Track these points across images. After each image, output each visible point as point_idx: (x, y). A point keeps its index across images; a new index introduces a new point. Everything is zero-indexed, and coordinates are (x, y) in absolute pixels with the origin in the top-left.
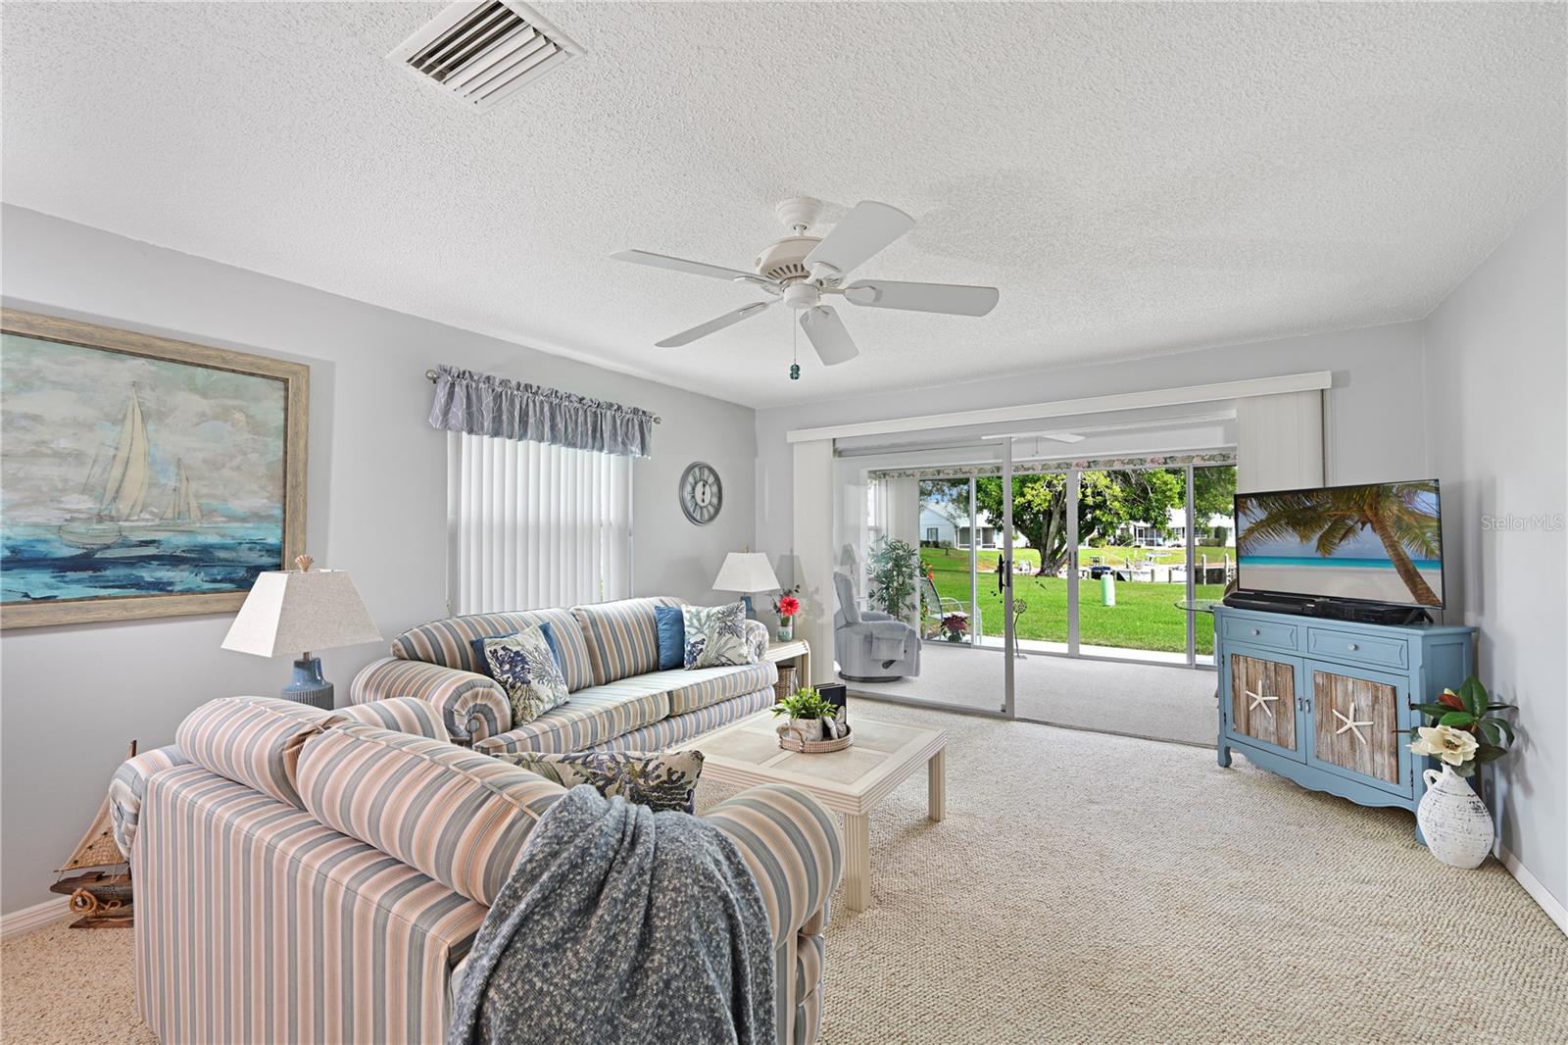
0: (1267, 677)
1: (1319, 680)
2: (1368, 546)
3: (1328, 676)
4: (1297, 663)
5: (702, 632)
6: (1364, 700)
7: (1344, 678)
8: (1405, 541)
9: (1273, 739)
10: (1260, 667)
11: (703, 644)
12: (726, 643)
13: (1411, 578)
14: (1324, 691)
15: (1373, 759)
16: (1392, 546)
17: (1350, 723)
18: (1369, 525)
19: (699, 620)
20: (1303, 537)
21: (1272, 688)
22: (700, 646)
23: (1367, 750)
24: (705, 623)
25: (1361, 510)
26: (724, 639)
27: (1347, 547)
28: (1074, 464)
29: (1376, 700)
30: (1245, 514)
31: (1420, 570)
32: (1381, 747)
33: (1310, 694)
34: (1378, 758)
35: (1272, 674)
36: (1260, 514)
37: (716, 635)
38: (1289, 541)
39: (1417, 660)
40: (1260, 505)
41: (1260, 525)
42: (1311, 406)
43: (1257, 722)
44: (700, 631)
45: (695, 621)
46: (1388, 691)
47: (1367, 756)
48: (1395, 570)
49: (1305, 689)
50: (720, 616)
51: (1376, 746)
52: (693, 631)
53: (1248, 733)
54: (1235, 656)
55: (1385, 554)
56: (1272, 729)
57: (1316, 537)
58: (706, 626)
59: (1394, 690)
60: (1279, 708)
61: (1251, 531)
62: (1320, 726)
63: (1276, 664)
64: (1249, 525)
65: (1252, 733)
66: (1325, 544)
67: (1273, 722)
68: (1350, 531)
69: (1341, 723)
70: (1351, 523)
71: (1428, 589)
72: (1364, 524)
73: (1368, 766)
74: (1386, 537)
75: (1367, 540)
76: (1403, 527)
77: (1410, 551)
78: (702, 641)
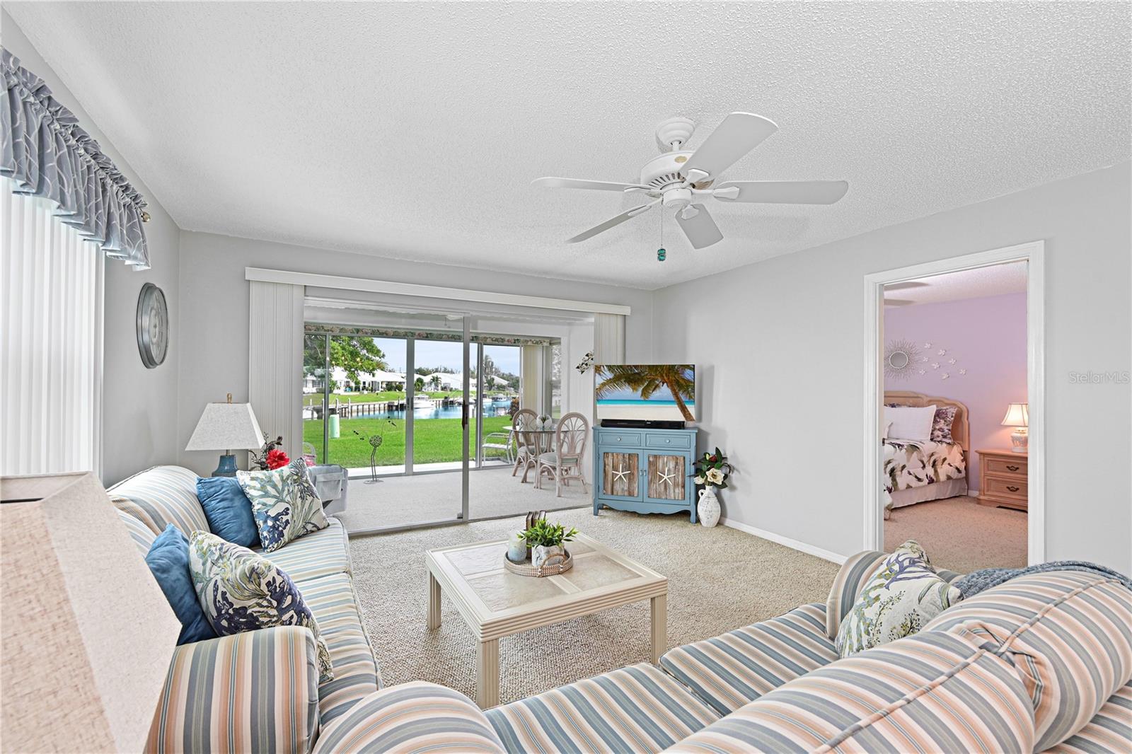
0: (624, 462)
1: (651, 459)
2: (666, 394)
3: (655, 457)
4: (640, 452)
5: (283, 501)
6: (672, 465)
7: (663, 456)
8: (681, 392)
9: (626, 493)
10: (620, 457)
11: (287, 514)
12: (310, 508)
13: (684, 410)
14: (653, 464)
15: (674, 491)
16: (676, 394)
17: (666, 477)
18: (665, 384)
19: (275, 487)
20: (634, 389)
21: (628, 467)
22: (285, 518)
23: (672, 488)
24: (283, 490)
25: (662, 376)
26: (307, 503)
27: (656, 395)
29: (677, 463)
30: (600, 374)
31: (687, 406)
32: (678, 485)
33: (646, 467)
34: (677, 491)
35: (627, 460)
36: (609, 375)
37: (299, 501)
38: (626, 391)
39: (694, 443)
40: (609, 370)
41: (610, 381)
42: (618, 323)
43: (618, 487)
44: (280, 500)
46: (682, 458)
47: (672, 491)
48: (676, 406)
49: (643, 464)
50: (295, 477)
51: (676, 485)
52: (271, 501)
53: (612, 493)
54: (606, 454)
55: (672, 398)
56: (626, 488)
57: (641, 389)
58: (286, 492)
59: (684, 458)
60: (630, 477)
61: (604, 385)
62: (650, 483)
63: (629, 454)
64: (602, 381)
65: (615, 493)
66: (645, 393)
67: (627, 485)
68: (657, 386)
69: (661, 478)
70: (657, 382)
71: (690, 414)
72: (663, 383)
73: (672, 496)
74: (673, 390)
75: (665, 391)
76: (680, 386)
77: (683, 397)
78: (286, 511)
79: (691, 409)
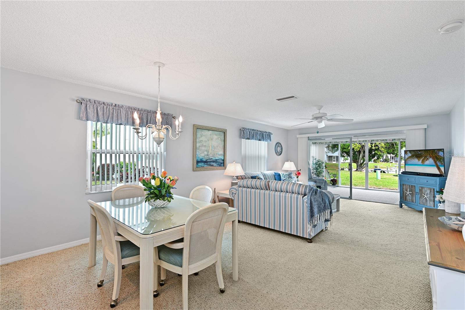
0: (410, 188)
1: (420, 188)
2: (431, 162)
3: (422, 187)
4: (416, 185)
6: (428, 191)
7: (425, 188)
8: (438, 161)
9: (411, 201)
10: (408, 186)
12: (290, 180)
13: (439, 169)
14: (421, 191)
15: (430, 203)
16: (435, 162)
17: (426, 196)
18: (431, 158)
19: (284, 175)
20: (419, 160)
21: (411, 191)
23: (429, 201)
25: (430, 155)
27: (427, 162)
28: (367, 141)
29: (431, 191)
30: (407, 154)
31: (440, 167)
32: (431, 200)
33: (418, 191)
34: (431, 203)
35: (411, 188)
36: (410, 155)
37: (288, 178)
38: (416, 161)
39: (438, 183)
40: (410, 153)
41: (410, 157)
42: (422, 132)
43: (408, 198)
44: (284, 177)
45: (283, 175)
46: (433, 189)
47: (429, 203)
48: (436, 167)
49: (417, 190)
50: (288, 174)
51: (430, 200)
52: (283, 177)
53: (406, 200)
54: (403, 184)
55: (434, 164)
56: (411, 199)
57: (421, 160)
59: (434, 189)
60: (412, 195)
61: (408, 158)
62: (420, 198)
63: (412, 186)
64: (407, 157)
65: (407, 200)
66: (423, 161)
67: (411, 197)
68: (428, 159)
69: (424, 196)
70: (428, 157)
71: (442, 171)
72: (430, 158)
73: (429, 205)
74: (434, 160)
75: (431, 161)
76: (437, 159)
77: (439, 163)
78: (285, 179)
79: (442, 169)
